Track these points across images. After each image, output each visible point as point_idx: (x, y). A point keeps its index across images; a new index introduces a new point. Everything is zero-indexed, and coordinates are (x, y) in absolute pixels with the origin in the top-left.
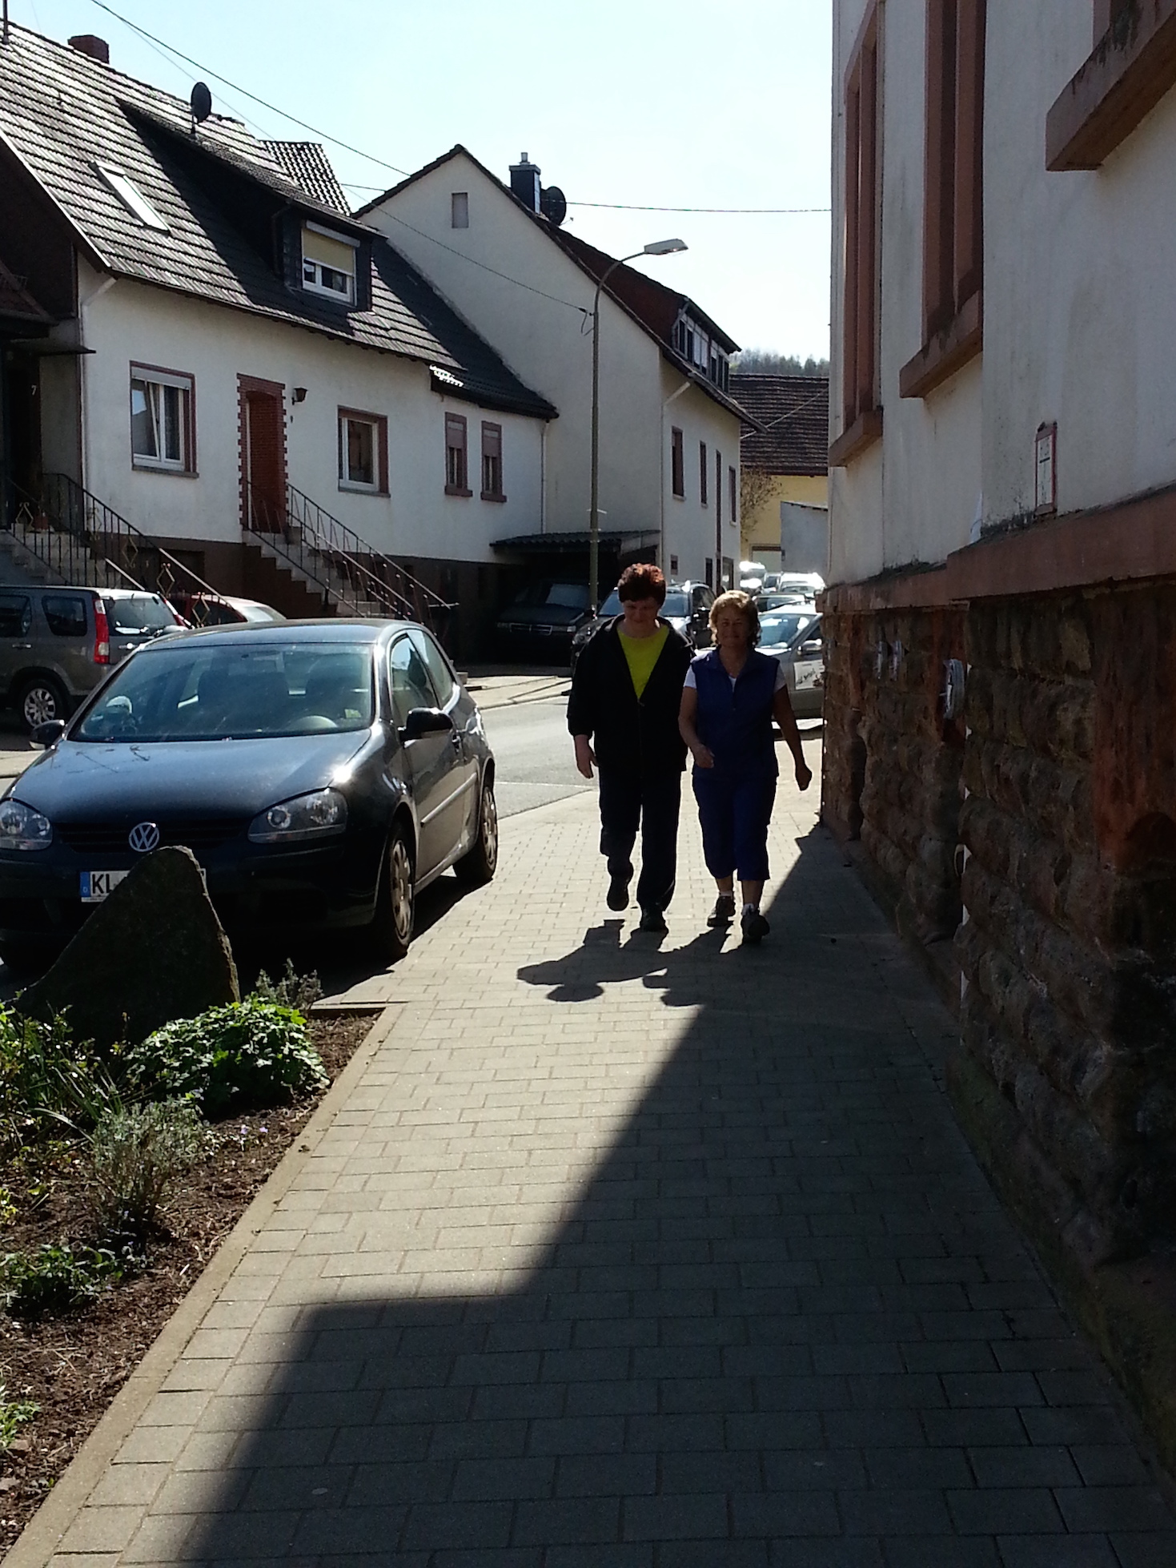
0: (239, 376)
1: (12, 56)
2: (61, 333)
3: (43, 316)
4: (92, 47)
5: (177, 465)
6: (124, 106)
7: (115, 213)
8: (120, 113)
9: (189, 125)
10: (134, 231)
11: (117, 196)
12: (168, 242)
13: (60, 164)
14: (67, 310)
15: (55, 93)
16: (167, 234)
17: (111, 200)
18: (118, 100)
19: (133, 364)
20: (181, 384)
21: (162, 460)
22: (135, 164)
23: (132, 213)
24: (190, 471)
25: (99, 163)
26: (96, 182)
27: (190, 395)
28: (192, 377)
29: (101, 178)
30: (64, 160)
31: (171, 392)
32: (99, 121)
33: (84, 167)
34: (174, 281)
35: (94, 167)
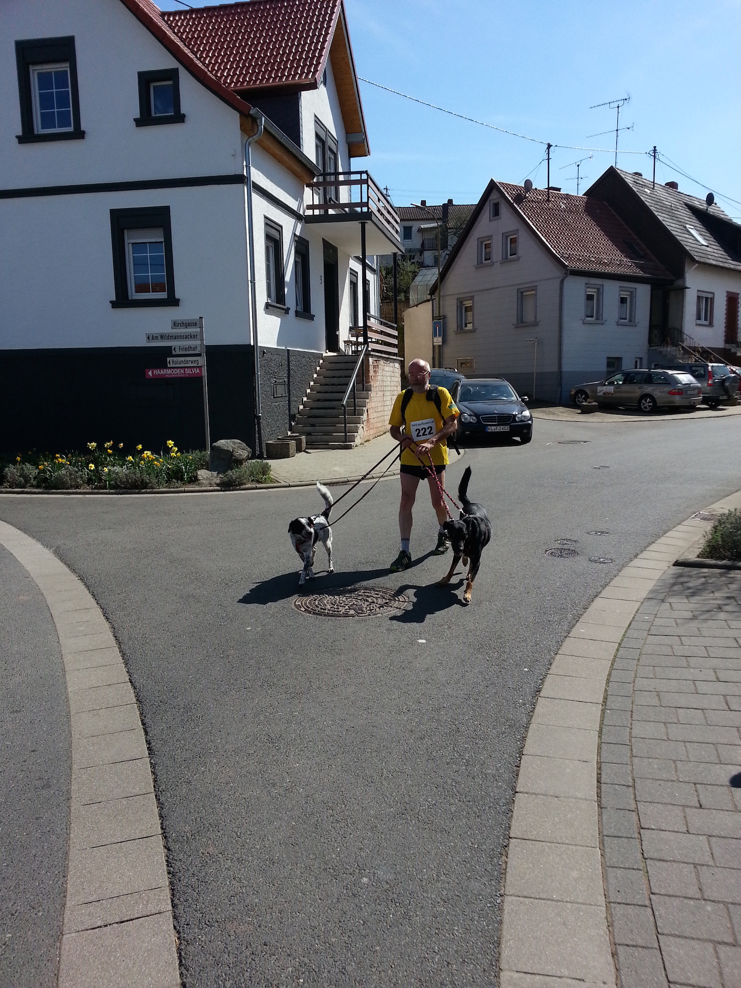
0: (727, 292)
1: (656, 193)
2: (679, 283)
3: (673, 278)
4: (673, 185)
5: (707, 323)
6: (686, 205)
7: (694, 242)
8: (686, 207)
9: (706, 208)
10: (699, 247)
11: (693, 236)
12: (708, 249)
13: (677, 228)
14: (681, 275)
15: (670, 204)
16: (708, 246)
17: (691, 237)
18: (684, 203)
19: (698, 291)
20: (710, 296)
21: (703, 322)
22: (693, 224)
23: (697, 241)
24: (711, 324)
25: (687, 226)
26: (687, 232)
27: (712, 299)
28: (713, 293)
29: (688, 231)
30: (677, 226)
31: (707, 299)
32: (681, 211)
33: (682, 227)
34: (714, 263)
35: (685, 227)
